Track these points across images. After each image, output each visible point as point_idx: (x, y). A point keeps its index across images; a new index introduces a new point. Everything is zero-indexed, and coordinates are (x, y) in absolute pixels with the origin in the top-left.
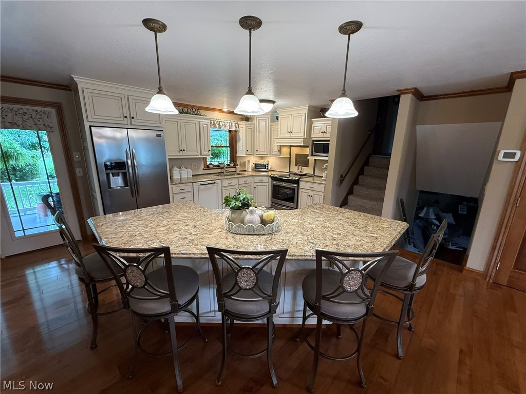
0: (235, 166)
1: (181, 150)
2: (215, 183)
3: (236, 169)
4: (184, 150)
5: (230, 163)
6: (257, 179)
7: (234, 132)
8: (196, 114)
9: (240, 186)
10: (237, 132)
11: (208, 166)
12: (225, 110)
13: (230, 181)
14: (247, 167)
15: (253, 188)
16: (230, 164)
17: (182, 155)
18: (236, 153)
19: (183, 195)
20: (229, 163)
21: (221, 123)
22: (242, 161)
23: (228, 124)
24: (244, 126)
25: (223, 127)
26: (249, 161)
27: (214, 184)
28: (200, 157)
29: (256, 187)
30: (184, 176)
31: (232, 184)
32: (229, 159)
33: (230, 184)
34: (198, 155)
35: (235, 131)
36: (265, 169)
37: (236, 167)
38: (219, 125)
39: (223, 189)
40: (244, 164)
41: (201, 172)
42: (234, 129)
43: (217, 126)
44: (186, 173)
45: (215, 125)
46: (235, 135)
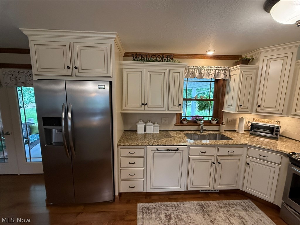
0: (219, 123)
1: (143, 104)
2: (178, 149)
3: (219, 128)
4: (146, 104)
5: (212, 119)
6: (254, 152)
7: (222, 82)
8: (167, 62)
9: (220, 157)
10: (227, 82)
11: (181, 122)
12: (211, 53)
13: (203, 149)
14: (237, 126)
15: (244, 164)
16: (213, 122)
17: (145, 110)
18: (222, 108)
19: (132, 160)
20: (210, 119)
21: (202, 71)
22: (230, 118)
23: (213, 72)
24: (238, 72)
25: (205, 77)
26: (241, 120)
27: (177, 152)
28: (166, 112)
29: (251, 164)
30: (149, 131)
31: (206, 154)
32: (211, 115)
33: (203, 154)
34: (165, 110)
35: (224, 80)
36: (272, 133)
37: (219, 125)
38: (200, 73)
39: (191, 159)
40: (233, 122)
41: (172, 127)
42: (221, 77)
43: (197, 75)
44: (152, 129)
45: (193, 74)
46: (223, 86)
